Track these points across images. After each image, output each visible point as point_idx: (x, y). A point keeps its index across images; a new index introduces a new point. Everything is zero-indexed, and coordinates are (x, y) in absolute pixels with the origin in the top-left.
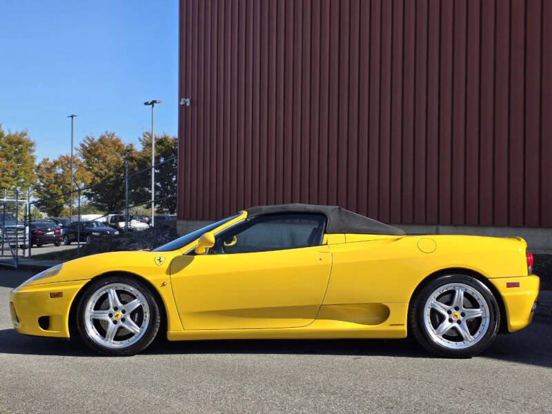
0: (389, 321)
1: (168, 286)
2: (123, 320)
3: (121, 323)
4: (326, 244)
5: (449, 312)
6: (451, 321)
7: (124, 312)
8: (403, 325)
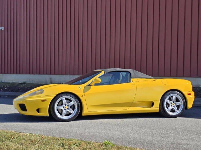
0: (154, 107)
1: (84, 96)
2: (68, 109)
3: (67, 110)
4: (132, 82)
5: (171, 103)
6: (172, 106)
7: (68, 106)
8: (158, 108)
